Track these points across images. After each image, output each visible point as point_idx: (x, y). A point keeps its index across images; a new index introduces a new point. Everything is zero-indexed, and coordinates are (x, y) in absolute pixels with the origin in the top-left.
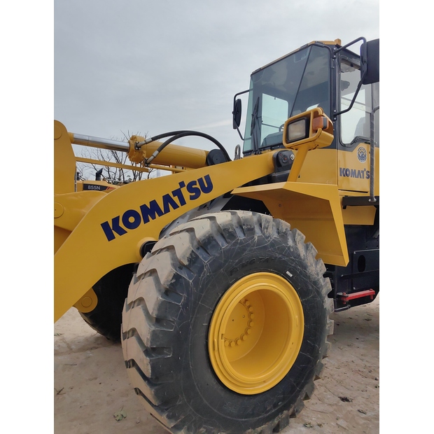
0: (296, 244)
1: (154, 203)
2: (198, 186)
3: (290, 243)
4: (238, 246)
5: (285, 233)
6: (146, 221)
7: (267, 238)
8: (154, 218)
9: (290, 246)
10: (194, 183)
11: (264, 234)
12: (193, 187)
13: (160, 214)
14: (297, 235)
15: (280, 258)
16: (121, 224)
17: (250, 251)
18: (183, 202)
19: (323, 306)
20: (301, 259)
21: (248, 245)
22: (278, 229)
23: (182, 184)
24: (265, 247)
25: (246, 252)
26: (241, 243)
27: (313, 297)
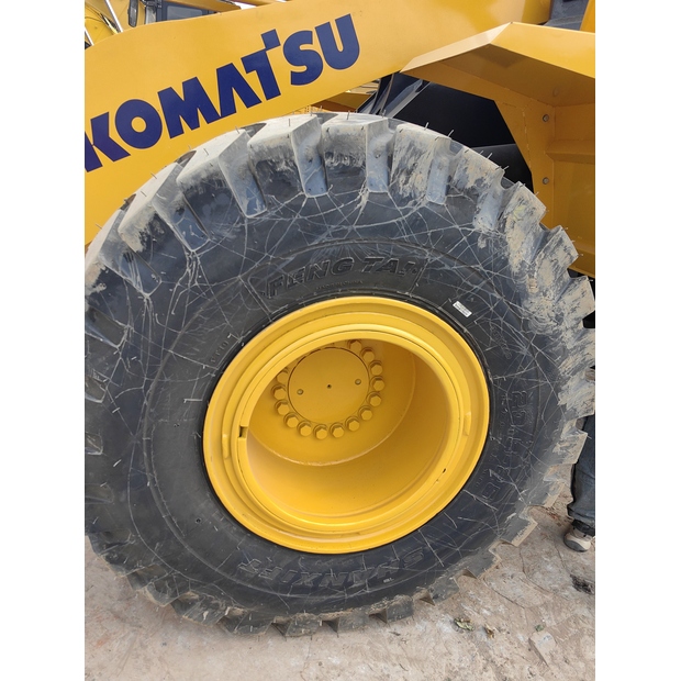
0: (502, 230)
1: (193, 86)
2: (316, 46)
3: (484, 222)
4: (298, 216)
5: (473, 194)
6: (176, 131)
7: (403, 201)
8: (194, 125)
9: (477, 234)
10: (305, 36)
11: (394, 189)
12: (303, 47)
13: (211, 116)
14: (513, 201)
15: (436, 264)
16: (114, 134)
17: (334, 235)
18: (272, 90)
19: (555, 400)
20: (509, 272)
21: (332, 218)
22: (450, 179)
23: (270, 39)
24: (390, 230)
25: (323, 237)
26: (310, 209)
27: (527, 375)
